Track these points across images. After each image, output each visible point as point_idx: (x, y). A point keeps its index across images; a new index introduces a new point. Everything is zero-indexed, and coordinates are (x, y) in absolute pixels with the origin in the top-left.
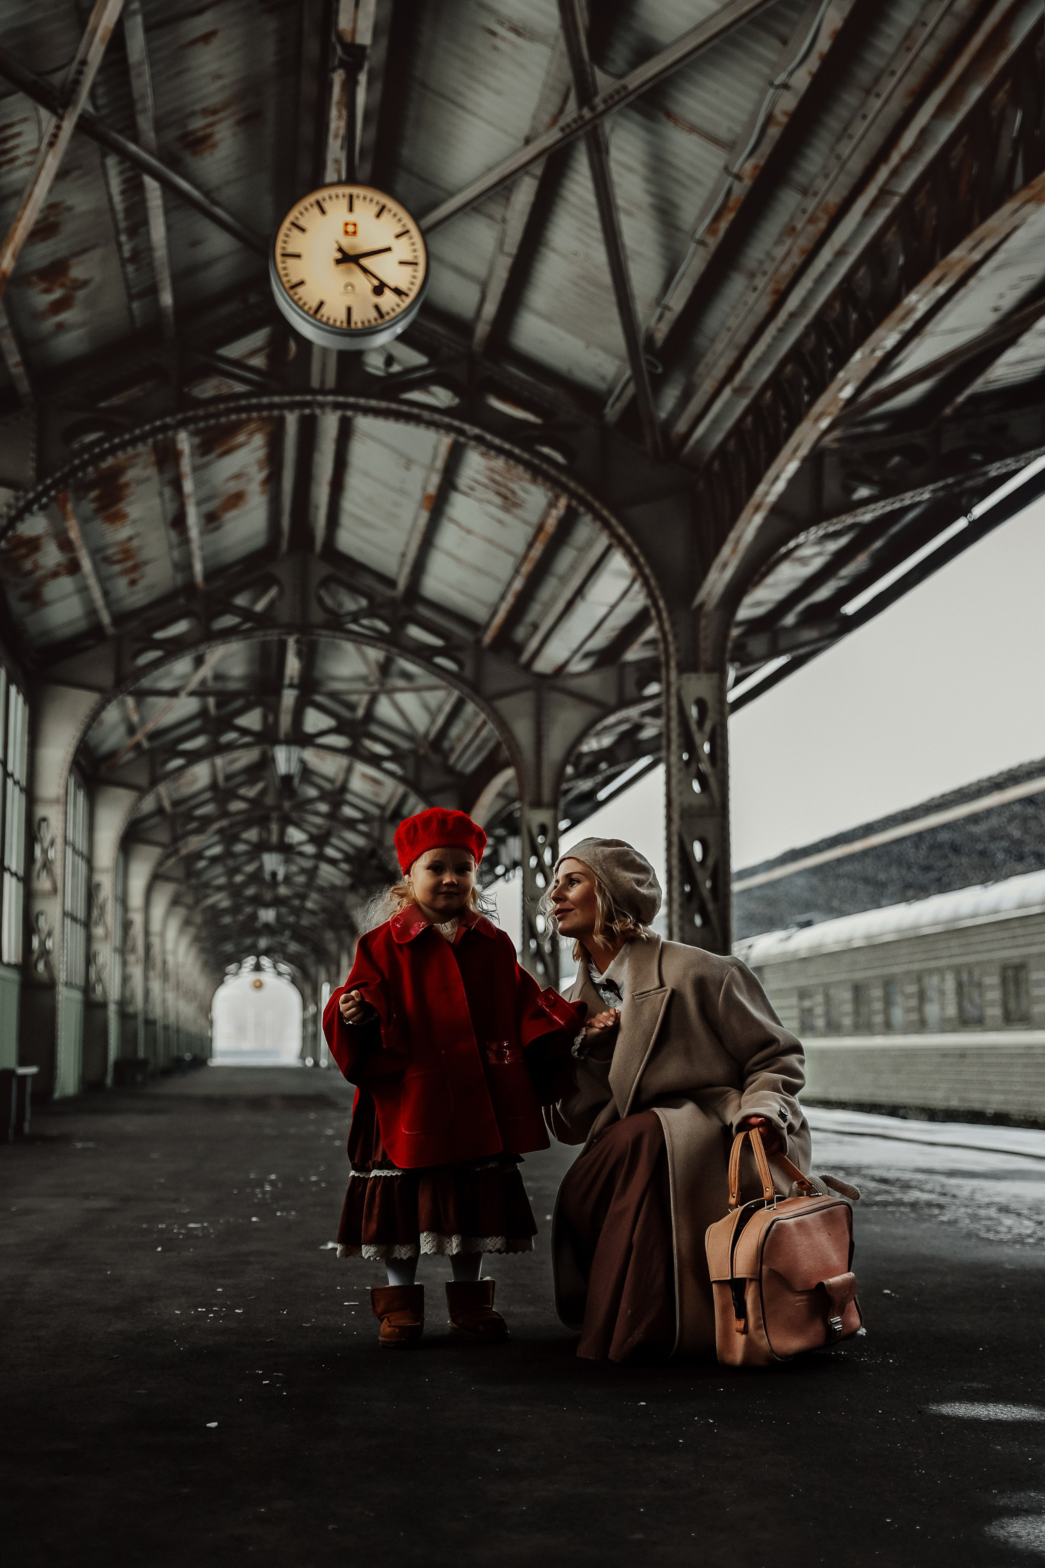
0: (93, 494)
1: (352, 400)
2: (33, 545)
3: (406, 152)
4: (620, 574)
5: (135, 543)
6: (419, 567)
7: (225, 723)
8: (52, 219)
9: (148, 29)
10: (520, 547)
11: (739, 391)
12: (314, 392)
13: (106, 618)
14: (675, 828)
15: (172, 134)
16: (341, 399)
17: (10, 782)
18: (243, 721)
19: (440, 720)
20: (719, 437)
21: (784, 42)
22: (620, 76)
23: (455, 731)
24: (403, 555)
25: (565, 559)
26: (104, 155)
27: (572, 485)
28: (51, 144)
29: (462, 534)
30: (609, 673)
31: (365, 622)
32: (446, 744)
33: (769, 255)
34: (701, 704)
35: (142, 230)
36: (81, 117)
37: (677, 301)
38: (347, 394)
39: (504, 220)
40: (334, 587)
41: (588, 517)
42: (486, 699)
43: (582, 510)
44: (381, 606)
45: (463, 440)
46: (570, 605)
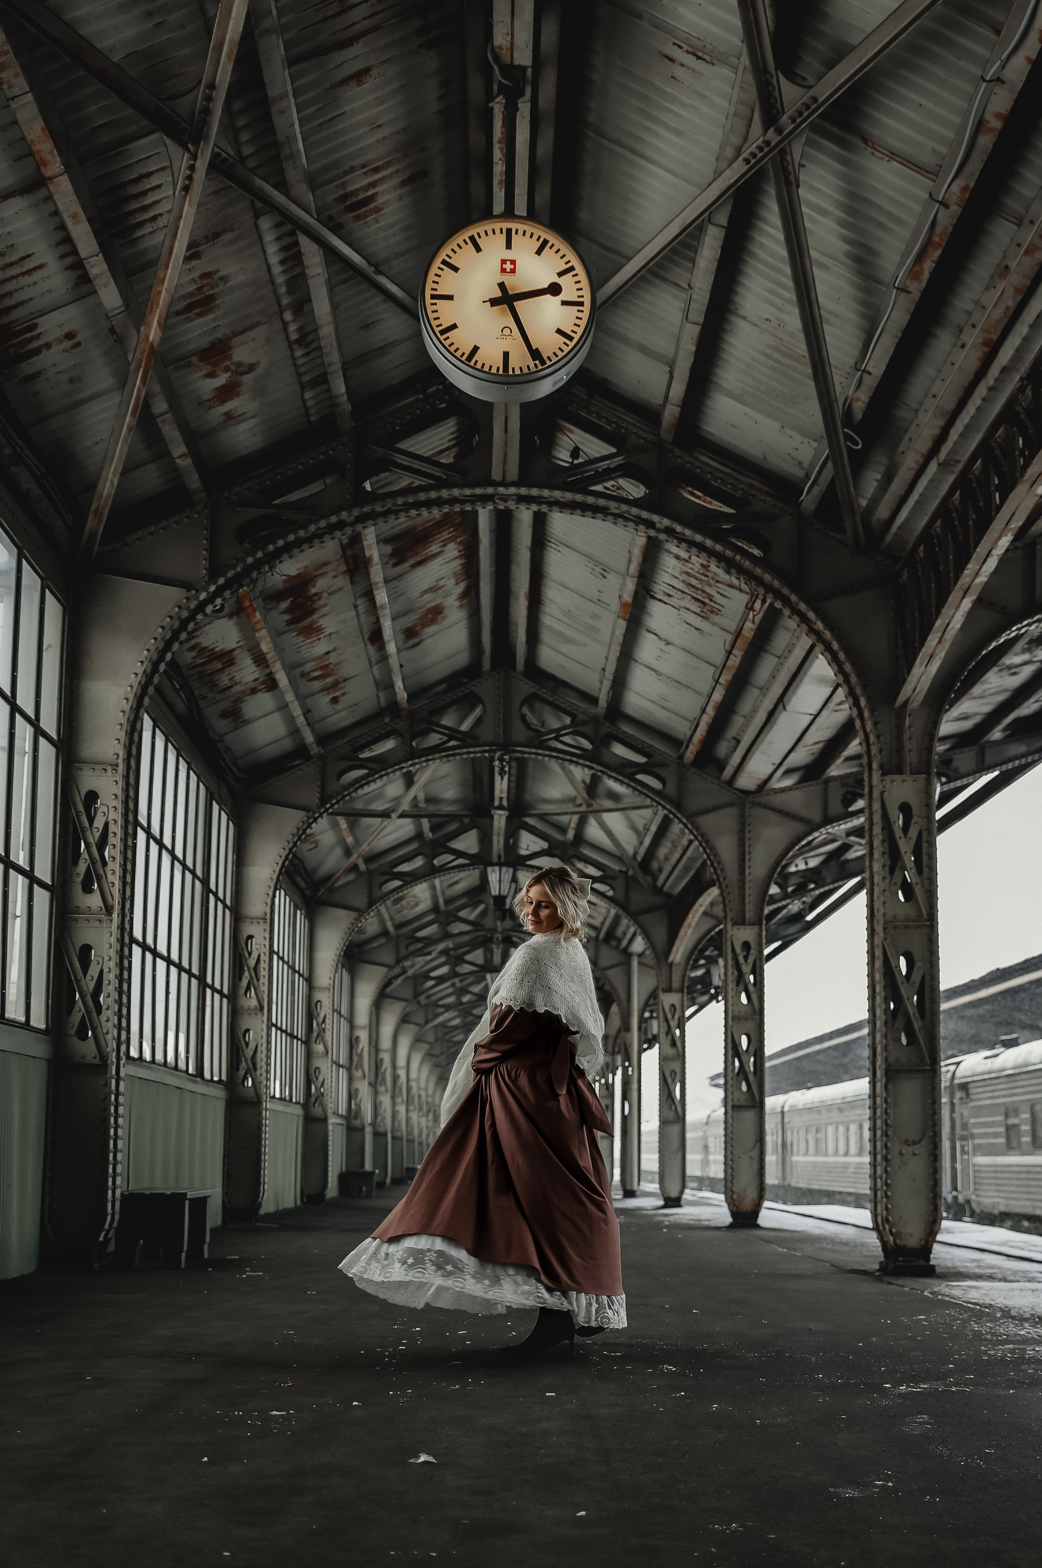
1: (535, 492)
2: (226, 658)
4: (822, 680)
5: (333, 658)
6: (620, 682)
7: (440, 846)
8: (207, 292)
9: (292, 61)
10: (719, 659)
11: (945, 467)
12: (496, 484)
13: (309, 739)
14: (878, 941)
15: (330, 193)
16: (523, 491)
18: (458, 844)
19: (647, 841)
20: (925, 520)
21: (998, 31)
22: (809, 85)
23: (662, 852)
24: (603, 671)
25: (766, 666)
27: (767, 577)
28: (186, 189)
29: (662, 644)
30: (814, 790)
31: (567, 739)
32: (655, 865)
33: (979, 303)
34: (906, 810)
35: (306, 306)
36: (216, 156)
37: (877, 364)
38: (530, 485)
39: (689, 287)
40: (538, 705)
41: (787, 612)
42: (691, 818)
43: (778, 605)
44: (584, 723)
45: (652, 533)
46: (771, 716)
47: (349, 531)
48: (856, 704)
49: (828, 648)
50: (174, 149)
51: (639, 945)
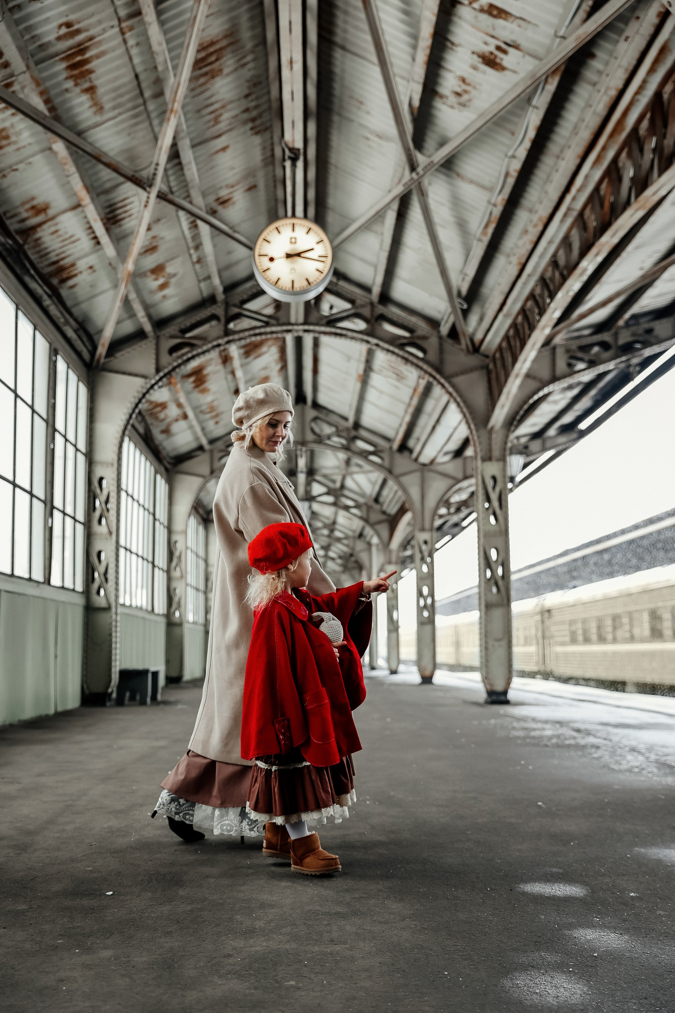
0: (192, 379)
1: (311, 328)
2: (163, 406)
3: (331, 201)
6: (359, 411)
8: (154, 244)
9: (193, 146)
10: (407, 400)
11: (506, 316)
12: (293, 324)
13: (204, 442)
14: (482, 542)
15: (211, 199)
16: (306, 327)
17: (157, 523)
20: (498, 341)
21: (513, 134)
22: (430, 156)
23: (385, 492)
24: (350, 406)
25: (430, 405)
26: (177, 211)
28: (146, 206)
29: (378, 393)
30: (459, 461)
31: (334, 439)
32: (381, 499)
33: (516, 245)
34: (494, 478)
35: (201, 247)
36: (159, 192)
37: (471, 271)
38: (309, 325)
39: (382, 234)
40: (319, 422)
41: (435, 383)
42: (397, 478)
43: (431, 379)
44: (342, 431)
45: (369, 346)
46: (434, 428)
47: (222, 348)
48: (469, 427)
49: (455, 400)
50: (140, 191)
51: (375, 540)
